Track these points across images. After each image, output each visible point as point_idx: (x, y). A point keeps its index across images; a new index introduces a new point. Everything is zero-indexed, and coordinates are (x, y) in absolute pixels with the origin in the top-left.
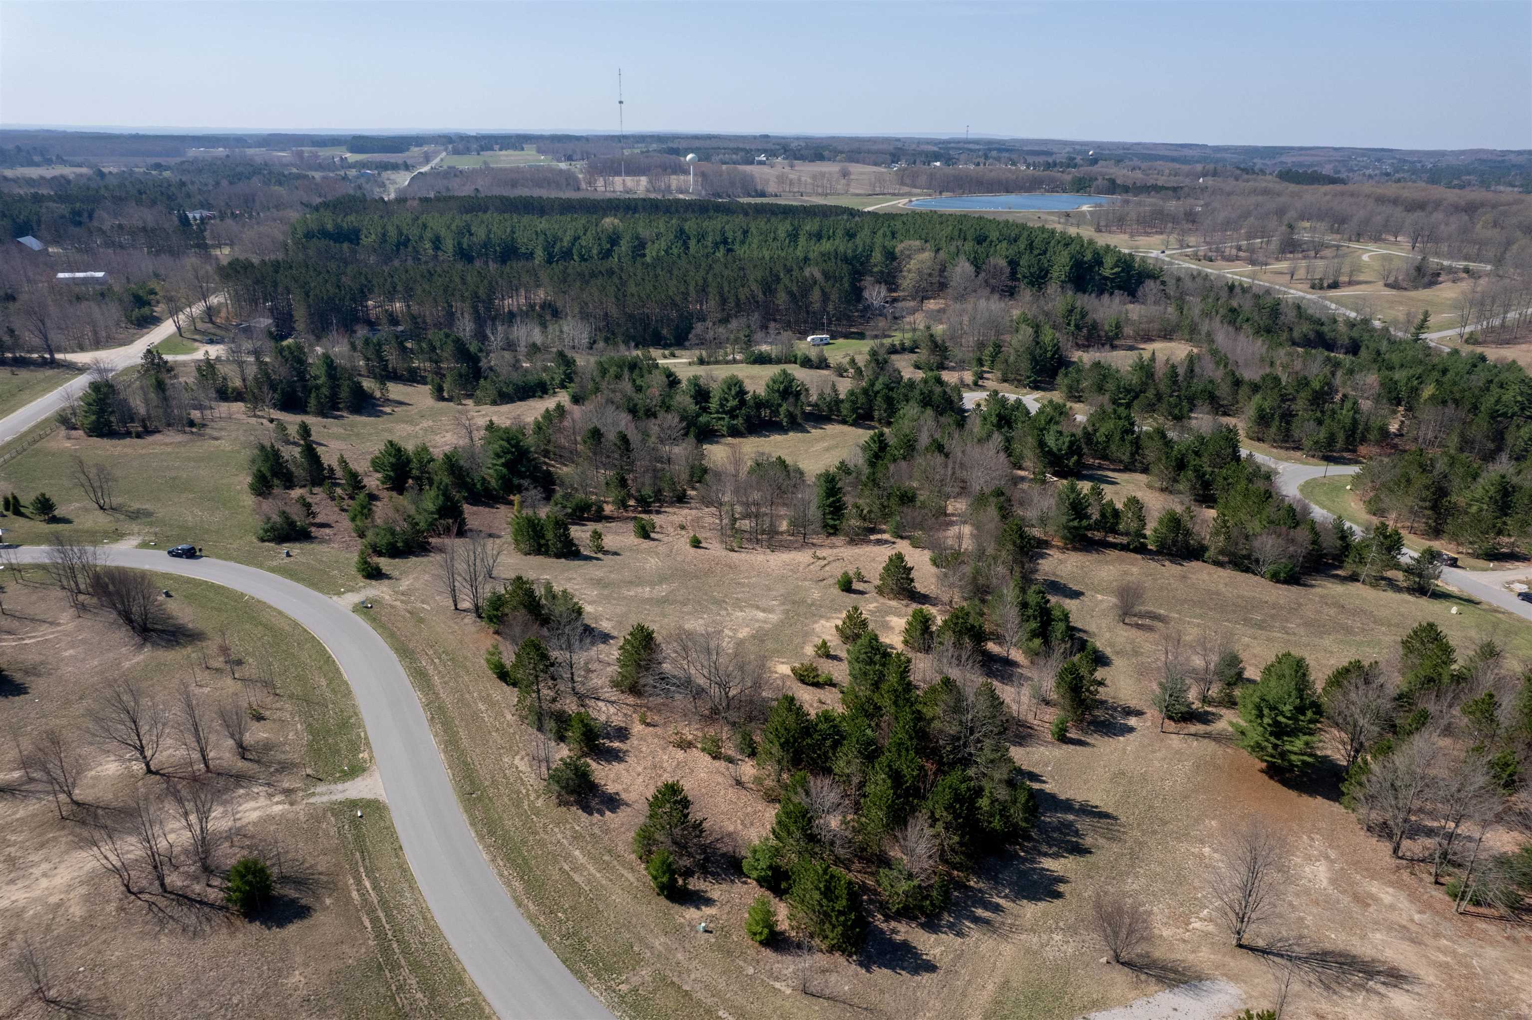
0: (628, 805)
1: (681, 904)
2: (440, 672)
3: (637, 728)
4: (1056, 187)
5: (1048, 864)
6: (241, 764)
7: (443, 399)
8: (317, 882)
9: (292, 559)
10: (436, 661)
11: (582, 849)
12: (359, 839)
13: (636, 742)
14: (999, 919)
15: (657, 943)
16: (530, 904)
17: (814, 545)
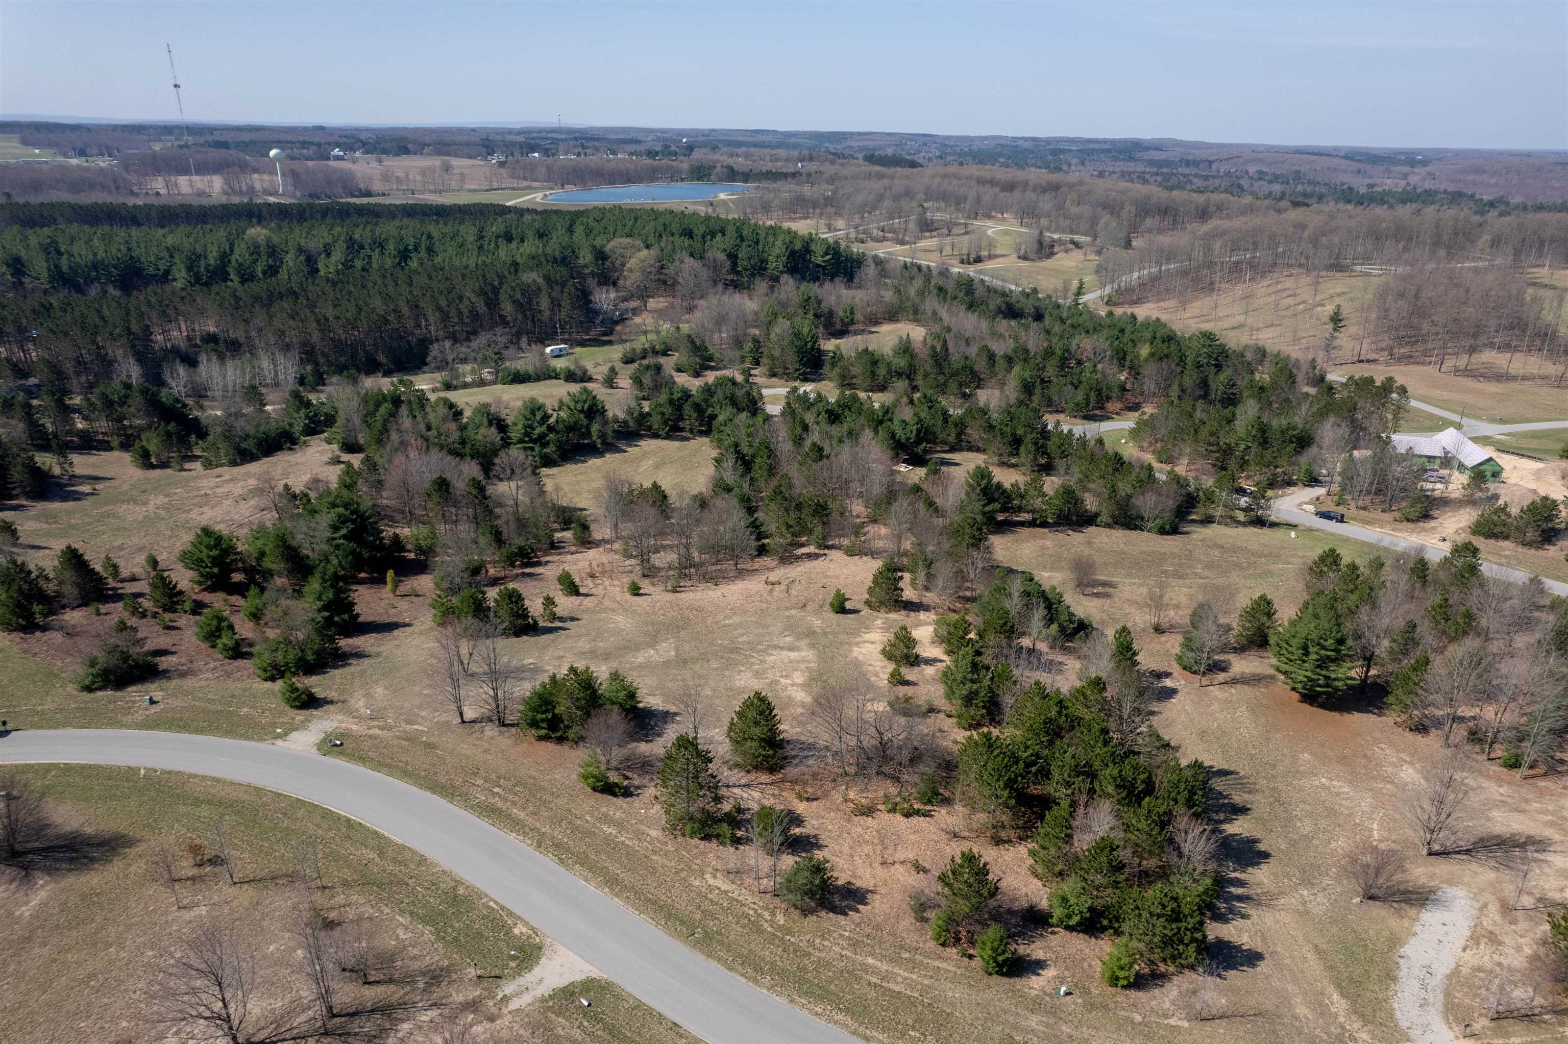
0: (872, 892)
1: (1020, 976)
2: (514, 803)
3: (801, 807)
4: (674, 176)
5: (1231, 829)
6: (372, 992)
7: (153, 467)
9: (162, 705)
10: (496, 790)
11: (871, 955)
14: (1252, 891)
16: (876, 1034)
17: (749, 570)
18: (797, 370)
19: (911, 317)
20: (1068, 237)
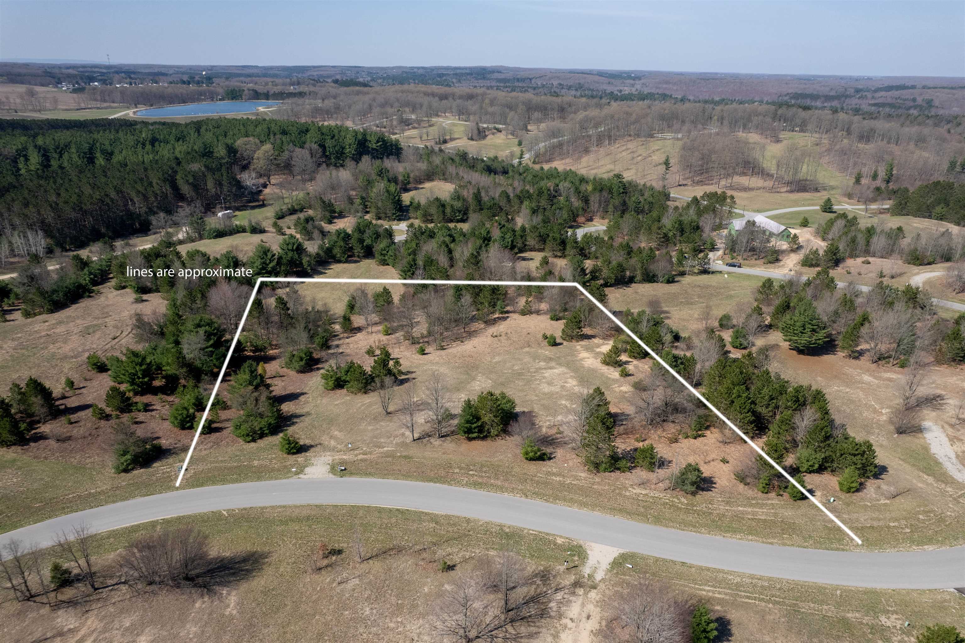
0: (713, 477)
11: (739, 506)
16: (772, 540)
18: (394, 214)
19: (441, 178)
20: (491, 126)
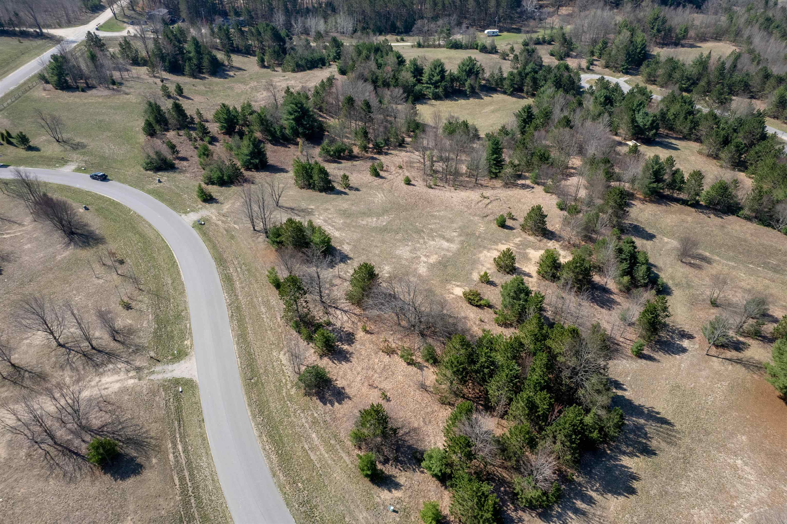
0: (350, 398)
1: (379, 486)
2: (240, 279)
3: (360, 334)
5: (626, 461)
6: (113, 345)
7: (264, 67)
8: (149, 444)
9: (162, 184)
10: (239, 269)
12: (179, 410)
13: (358, 346)
14: (592, 511)
15: (361, 517)
17: (482, 185)
19: (730, 39)
